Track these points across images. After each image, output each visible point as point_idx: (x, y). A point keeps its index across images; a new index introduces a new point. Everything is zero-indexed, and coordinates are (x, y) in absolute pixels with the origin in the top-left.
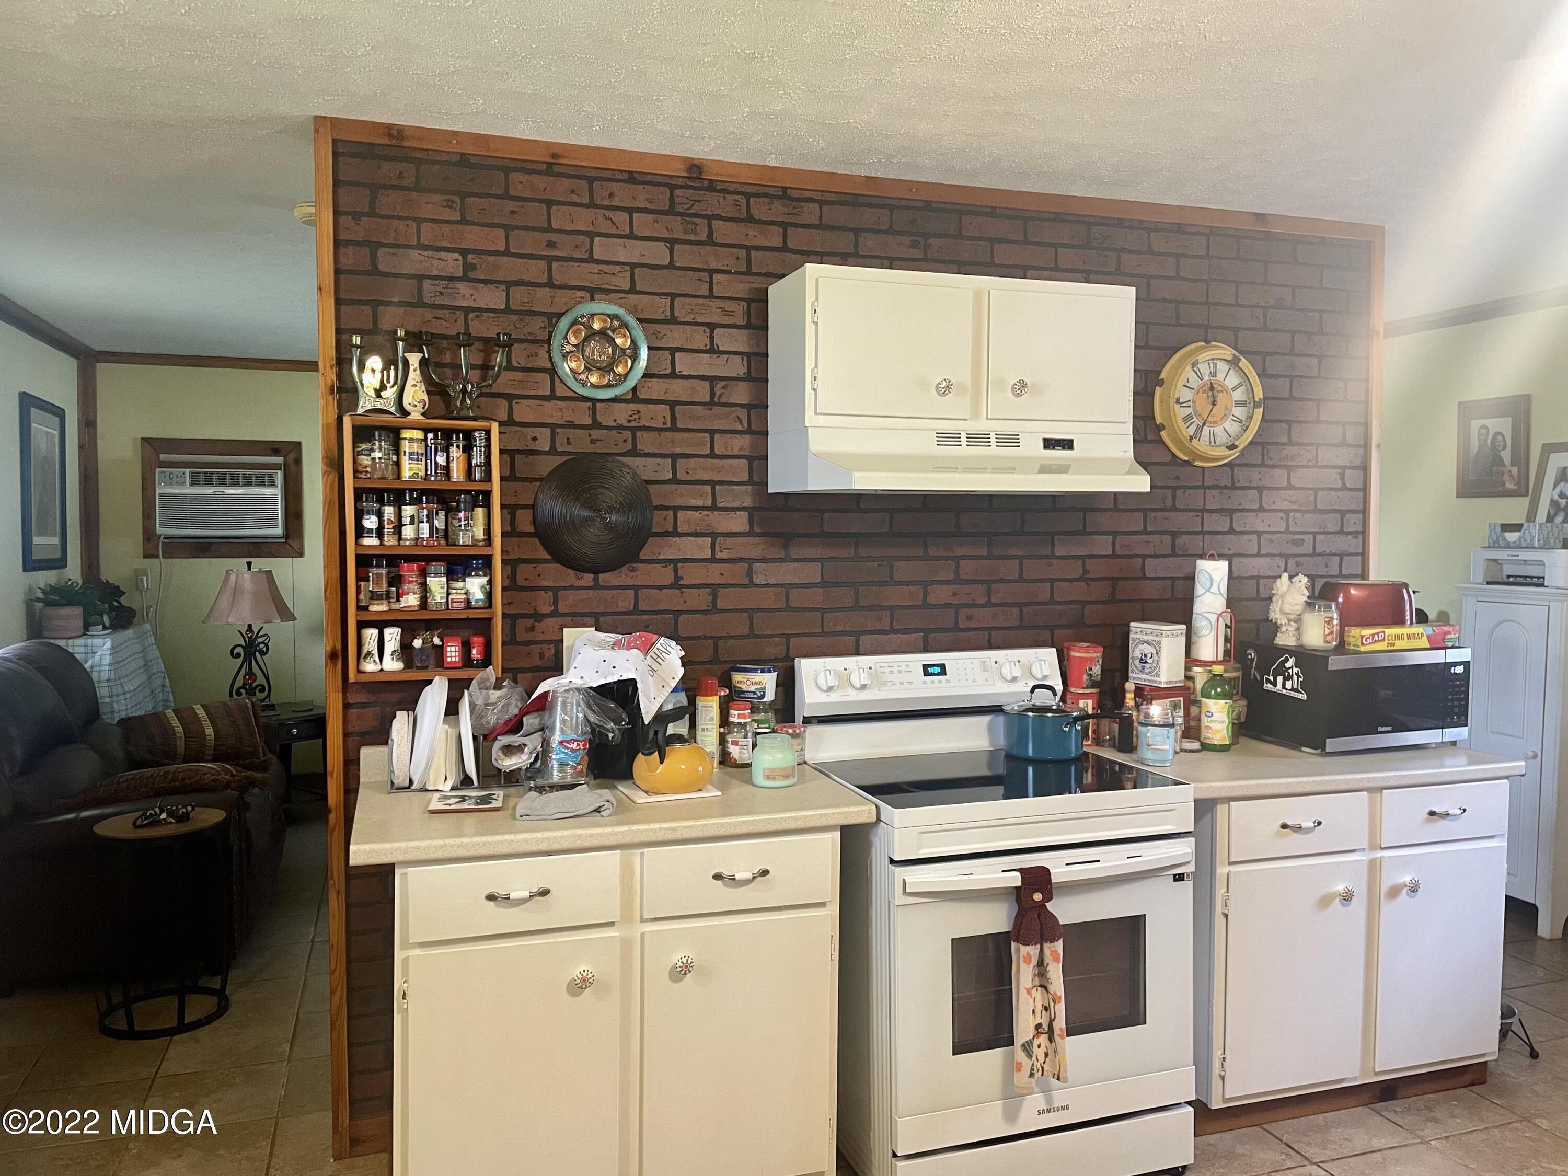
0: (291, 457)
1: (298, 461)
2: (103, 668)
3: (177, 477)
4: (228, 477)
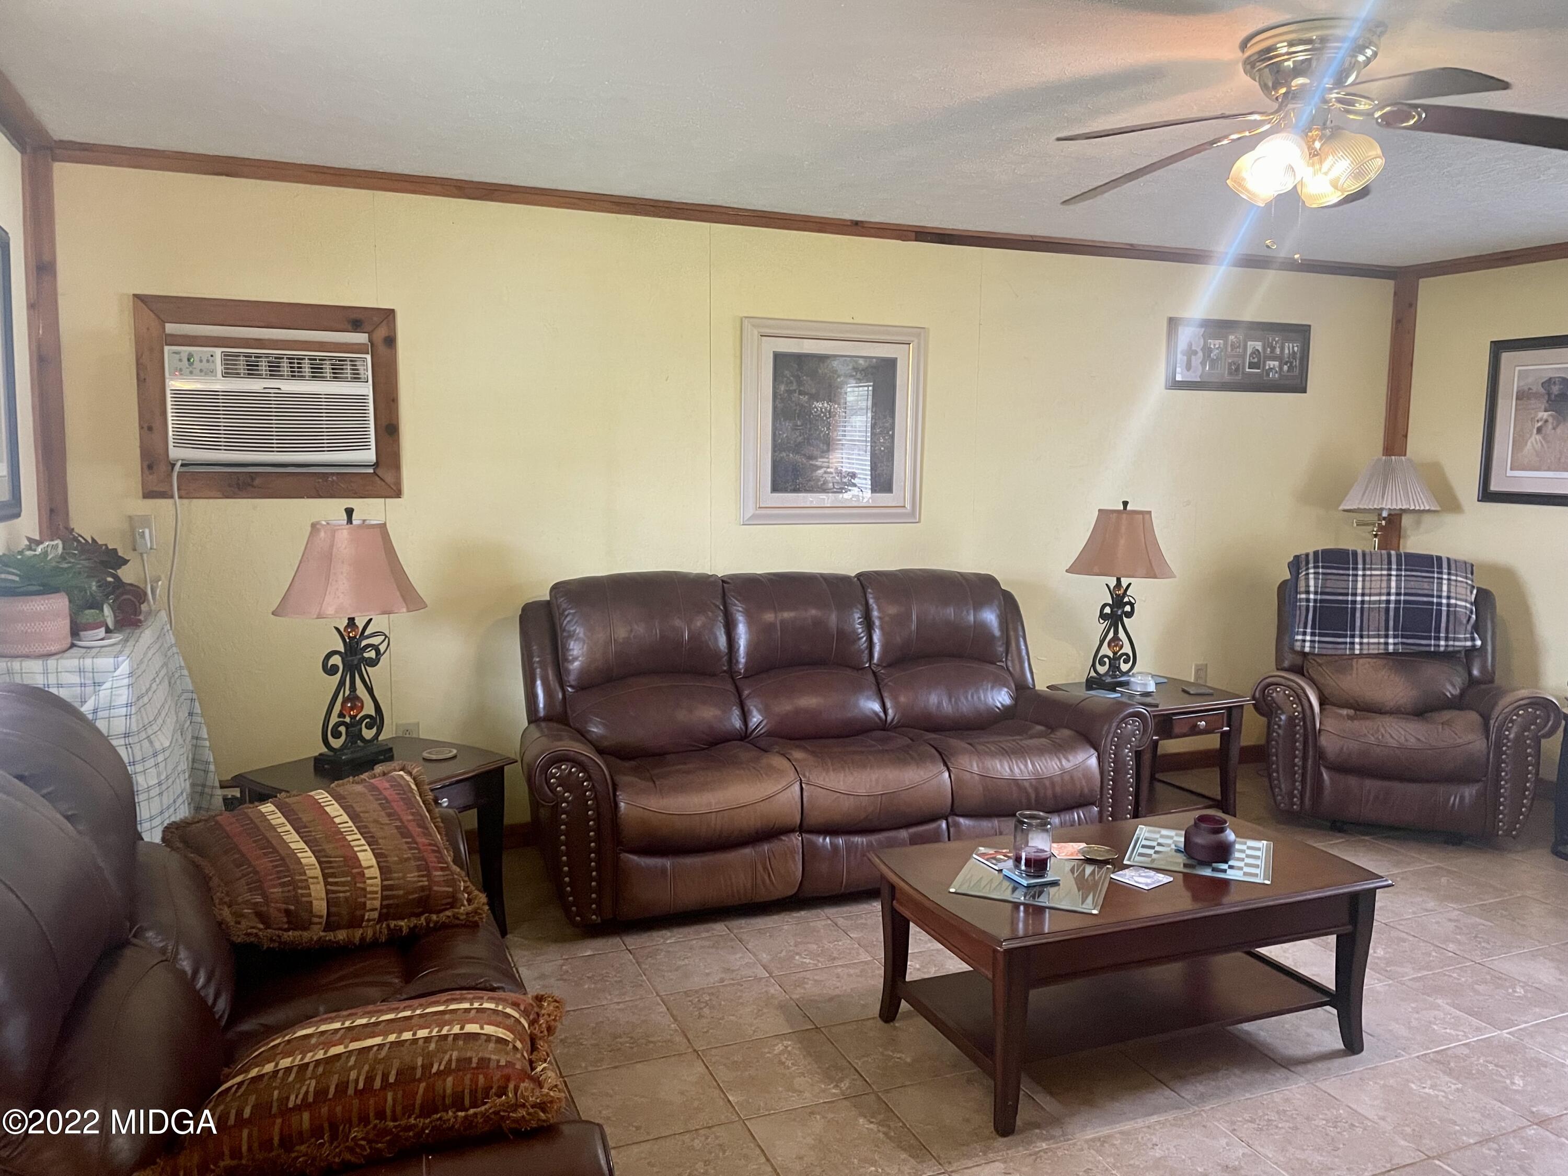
0: (381, 333)
1: (391, 341)
2: (114, 712)
3: (201, 361)
4: (285, 364)
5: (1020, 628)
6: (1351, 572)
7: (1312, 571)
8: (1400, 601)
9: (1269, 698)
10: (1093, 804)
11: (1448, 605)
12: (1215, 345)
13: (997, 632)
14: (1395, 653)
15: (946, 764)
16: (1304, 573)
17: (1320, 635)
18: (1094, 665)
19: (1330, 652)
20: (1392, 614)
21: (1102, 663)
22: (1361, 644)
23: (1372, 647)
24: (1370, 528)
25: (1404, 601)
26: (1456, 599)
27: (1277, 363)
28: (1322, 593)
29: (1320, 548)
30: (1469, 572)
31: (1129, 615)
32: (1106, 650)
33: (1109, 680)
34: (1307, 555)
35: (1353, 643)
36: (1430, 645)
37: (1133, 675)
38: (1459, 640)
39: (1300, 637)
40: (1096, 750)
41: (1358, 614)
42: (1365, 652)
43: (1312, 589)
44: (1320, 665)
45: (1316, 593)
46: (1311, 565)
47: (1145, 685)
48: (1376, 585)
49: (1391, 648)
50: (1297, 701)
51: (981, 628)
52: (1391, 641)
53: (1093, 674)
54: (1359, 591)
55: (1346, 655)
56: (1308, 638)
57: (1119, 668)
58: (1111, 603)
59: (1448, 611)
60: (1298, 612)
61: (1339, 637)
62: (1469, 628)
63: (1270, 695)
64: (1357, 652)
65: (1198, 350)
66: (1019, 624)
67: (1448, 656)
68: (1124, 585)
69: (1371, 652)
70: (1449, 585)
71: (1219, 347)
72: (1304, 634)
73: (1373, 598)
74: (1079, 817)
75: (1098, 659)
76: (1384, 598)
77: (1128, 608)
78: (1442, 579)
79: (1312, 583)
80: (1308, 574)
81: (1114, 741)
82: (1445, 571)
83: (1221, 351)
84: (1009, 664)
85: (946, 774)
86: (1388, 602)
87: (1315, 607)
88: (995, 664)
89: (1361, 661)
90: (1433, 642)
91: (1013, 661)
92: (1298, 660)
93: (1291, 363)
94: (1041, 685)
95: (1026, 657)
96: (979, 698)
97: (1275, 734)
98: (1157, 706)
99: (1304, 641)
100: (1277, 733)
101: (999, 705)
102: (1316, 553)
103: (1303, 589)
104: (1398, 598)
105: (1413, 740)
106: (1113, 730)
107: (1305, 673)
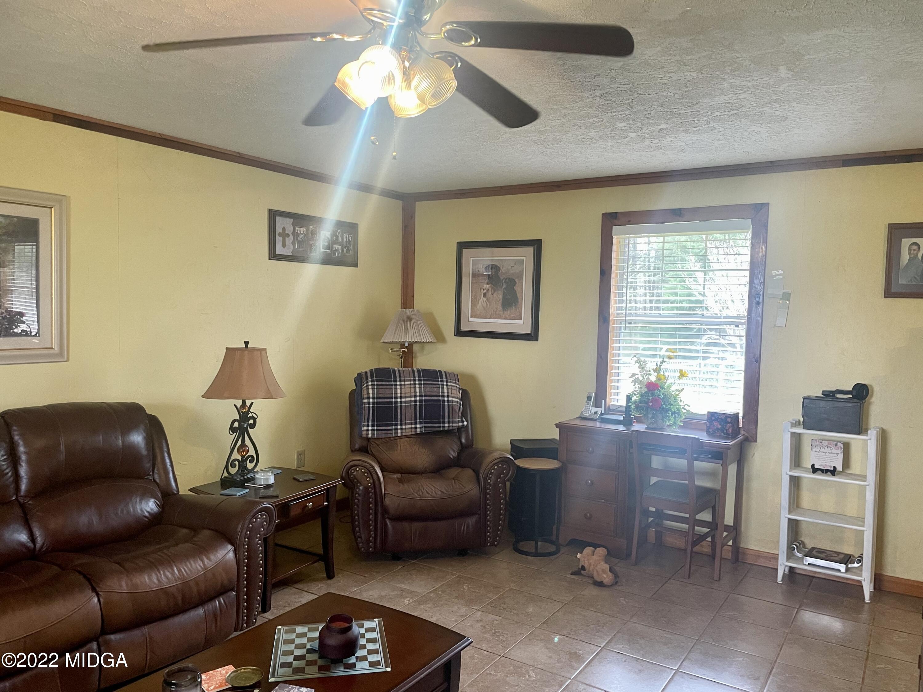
5: (164, 444)
6: (393, 383)
7: (370, 383)
8: (422, 400)
9: (352, 476)
10: (232, 590)
11: (448, 401)
12: (300, 231)
13: (144, 452)
14: (421, 434)
15: (94, 590)
16: (365, 385)
17: (377, 426)
18: (226, 467)
19: (384, 436)
20: (418, 408)
21: (233, 466)
22: (401, 429)
23: (407, 430)
24: (398, 353)
25: (424, 400)
26: (452, 397)
27: (340, 247)
28: (377, 398)
29: (373, 368)
30: (457, 380)
31: (253, 426)
32: (236, 456)
33: (239, 478)
34: (366, 373)
35: (396, 429)
36: (440, 427)
37: (257, 472)
38: (456, 422)
39: (365, 428)
40: (232, 544)
41: (399, 411)
42: (404, 434)
43: (371, 396)
44: (378, 445)
45: (373, 398)
46: (370, 380)
47: (267, 479)
48: (408, 390)
49: (418, 430)
50: (370, 476)
51: (132, 448)
52: (418, 426)
53: (226, 474)
54: (399, 395)
55: (393, 437)
56: (370, 428)
57: (246, 468)
58: (239, 419)
59: (448, 405)
60: (364, 412)
61: (389, 426)
62: (460, 415)
63: (352, 473)
64: (399, 435)
65: (290, 234)
66: (164, 441)
67: (449, 432)
68: (248, 404)
69: (408, 434)
70: (447, 388)
71: (304, 233)
72: (368, 426)
73: (407, 399)
74: (220, 603)
75: (230, 463)
76: (413, 399)
77: (251, 421)
78: (443, 385)
79: (371, 391)
80: (368, 386)
81: (247, 535)
82: (445, 380)
83: (305, 236)
84: (156, 476)
85: (96, 600)
86: (415, 401)
87: (373, 407)
88: (143, 478)
89: (402, 440)
90: (441, 425)
91: (159, 473)
92: (365, 443)
93: (348, 247)
94: (184, 490)
95: (170, 469)
96: (128, 512)
97: (356, 501)
98: (277, 497)
99: (368, 430)
100: (358, 500)
101: (147, 514)
102: (371, 371)
103: (366, 396)
104: (421, 398)
105: (440, 493)
106: (246, 526)
107: (370, 452)
